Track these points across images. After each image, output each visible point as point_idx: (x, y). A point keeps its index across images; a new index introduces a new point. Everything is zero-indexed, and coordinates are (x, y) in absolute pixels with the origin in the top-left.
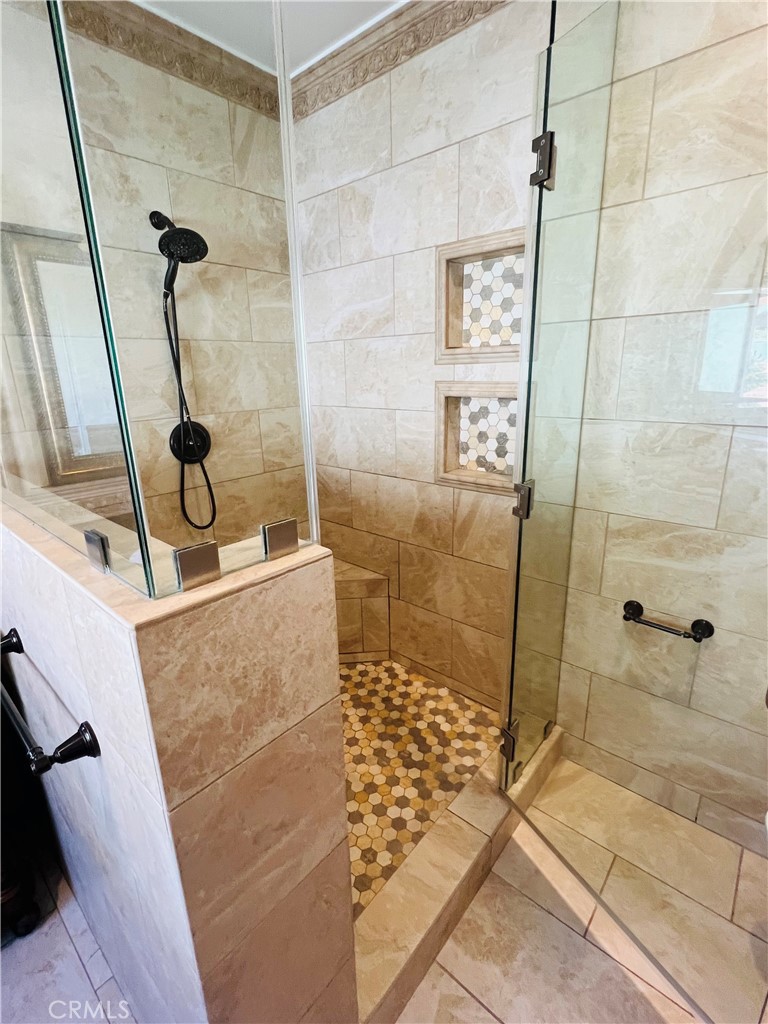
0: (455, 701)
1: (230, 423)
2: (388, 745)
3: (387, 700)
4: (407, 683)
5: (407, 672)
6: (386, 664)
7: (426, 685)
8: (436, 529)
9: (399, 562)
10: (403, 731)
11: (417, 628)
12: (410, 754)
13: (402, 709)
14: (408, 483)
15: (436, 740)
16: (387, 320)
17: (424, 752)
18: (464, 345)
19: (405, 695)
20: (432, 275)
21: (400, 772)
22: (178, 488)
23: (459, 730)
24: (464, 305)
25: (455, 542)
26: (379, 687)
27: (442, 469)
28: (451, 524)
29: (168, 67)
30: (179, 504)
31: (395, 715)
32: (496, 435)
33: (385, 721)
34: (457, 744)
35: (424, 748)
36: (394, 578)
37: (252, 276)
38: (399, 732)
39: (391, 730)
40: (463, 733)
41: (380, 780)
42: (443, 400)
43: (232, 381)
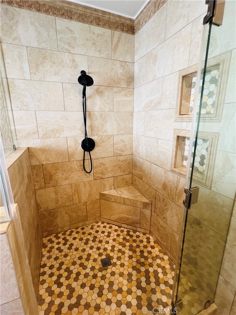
0: (170, 264)
1: (102, 139)
2: (134, 273)
3: (142, 252)
4: (153, 247)
5: (154, 242)
6: (148, 235)
7: (160, 251)
8: (169, 190)
9: (155, 198)
10: (143, 269)
11: (160, 227)
12: (141, 282)
13: (146, 258)
14: (161, 169)
15: (154, 280)
16: (159, 103)
17: (147, 284)
18: (190, 113)
19: (150, 253)
20: (177, 83)
21: (134, 289)
22: (83, 159)
23: (166, 280)
24: (191, 95)
25: (176, 199)
26: (141, 245)
27: (173, 166)
28: (175, 190)
29: (91, 23)
30: (83, 164)
31: (142, 260)
32: (200, 155)
33: (138, 262)
34: (163, 287)
35: (148, 282)
36: (153, 204)
37: (115, 89)
38: (141, 269)
39: (138, 266)
40: (167, 282)
41: (125, 289)
42: (176, 137)
43: (105, 125)
